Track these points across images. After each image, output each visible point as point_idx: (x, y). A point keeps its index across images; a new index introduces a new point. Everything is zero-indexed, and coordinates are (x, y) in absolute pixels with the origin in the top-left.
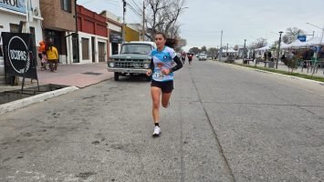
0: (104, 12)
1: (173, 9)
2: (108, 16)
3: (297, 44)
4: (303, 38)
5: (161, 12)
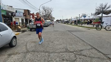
0: (33, 13)
1: (50, 11)
2: (34, 14)
3: (83, 18)
4: (85, 16)
5: (47, 12)
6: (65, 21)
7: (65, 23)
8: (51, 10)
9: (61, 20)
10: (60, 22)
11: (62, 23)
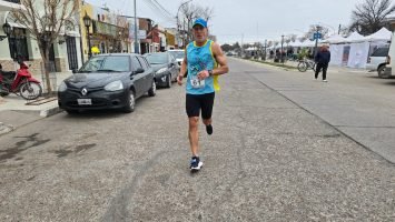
0: (156, 25)
6: (249, 49)
7: (247, 58)
8: (206, 15)
9: (237, 45)
10: (233, 53)
11: (239, 55)
